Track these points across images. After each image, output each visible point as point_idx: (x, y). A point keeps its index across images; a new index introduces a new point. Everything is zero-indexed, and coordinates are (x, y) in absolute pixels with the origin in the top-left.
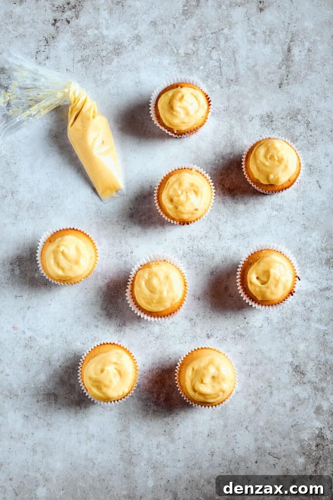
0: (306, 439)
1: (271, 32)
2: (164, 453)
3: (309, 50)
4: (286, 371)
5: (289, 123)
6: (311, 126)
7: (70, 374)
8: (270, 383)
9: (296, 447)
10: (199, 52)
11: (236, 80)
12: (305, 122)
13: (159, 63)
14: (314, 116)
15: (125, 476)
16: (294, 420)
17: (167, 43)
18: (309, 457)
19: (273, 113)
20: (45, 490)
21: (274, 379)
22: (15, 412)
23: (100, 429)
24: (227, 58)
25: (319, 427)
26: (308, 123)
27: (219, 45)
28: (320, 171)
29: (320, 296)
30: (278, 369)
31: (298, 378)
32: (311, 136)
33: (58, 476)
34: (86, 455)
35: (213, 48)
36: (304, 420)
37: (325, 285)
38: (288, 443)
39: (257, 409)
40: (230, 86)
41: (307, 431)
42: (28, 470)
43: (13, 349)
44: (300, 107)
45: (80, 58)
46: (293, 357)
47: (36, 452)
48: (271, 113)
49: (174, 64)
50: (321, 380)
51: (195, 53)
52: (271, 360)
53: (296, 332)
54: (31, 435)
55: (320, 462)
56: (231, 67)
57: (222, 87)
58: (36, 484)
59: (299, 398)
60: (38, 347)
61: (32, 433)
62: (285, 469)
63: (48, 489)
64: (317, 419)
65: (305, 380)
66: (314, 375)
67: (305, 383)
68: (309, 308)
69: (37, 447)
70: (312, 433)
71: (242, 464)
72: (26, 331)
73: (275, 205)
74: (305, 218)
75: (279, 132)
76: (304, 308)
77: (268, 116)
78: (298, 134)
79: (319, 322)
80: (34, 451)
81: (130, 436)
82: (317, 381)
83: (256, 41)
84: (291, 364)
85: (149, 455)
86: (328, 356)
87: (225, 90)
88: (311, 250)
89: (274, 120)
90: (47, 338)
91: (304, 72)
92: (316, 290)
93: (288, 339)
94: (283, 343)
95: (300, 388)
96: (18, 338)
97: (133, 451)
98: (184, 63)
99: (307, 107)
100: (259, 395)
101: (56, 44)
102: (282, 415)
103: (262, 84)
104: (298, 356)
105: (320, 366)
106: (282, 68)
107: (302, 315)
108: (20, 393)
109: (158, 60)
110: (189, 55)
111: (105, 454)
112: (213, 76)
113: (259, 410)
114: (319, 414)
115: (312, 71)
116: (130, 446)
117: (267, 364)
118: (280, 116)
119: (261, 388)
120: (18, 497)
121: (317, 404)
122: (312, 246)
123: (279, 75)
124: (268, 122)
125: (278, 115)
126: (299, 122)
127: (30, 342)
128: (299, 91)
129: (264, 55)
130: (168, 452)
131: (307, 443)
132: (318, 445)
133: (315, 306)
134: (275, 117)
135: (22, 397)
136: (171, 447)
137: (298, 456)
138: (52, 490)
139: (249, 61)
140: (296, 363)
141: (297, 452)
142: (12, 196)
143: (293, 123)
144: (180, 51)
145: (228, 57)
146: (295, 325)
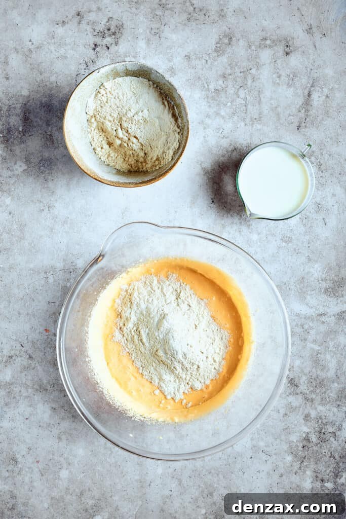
0: (295, 441)
3: (327, 96)
6: (323, 167)
9: (285, 447)
10: (227, 89)
11: (259, 120)
12: (317, 164)
13: (190, 96)
14: (326, 158)
15: (138, 464)
17: (199, 78)
18: (296, 456)
20: (67, 472)
25: (307, 431)
26: (321, 165)
27: (246, 84)
28: (327, 210)
29: (317, 320)
31: (292, 390)
32: (322, 177)
33: (79, 461)
35: (241, 87)
37: (321, 311)
38: (279, 444)
40: (253, 124)
41: (296, 434)
42: (53, 455)
46: (290, 371)
49: (204, 99)
50: (311, 392)
51: (224, 90)
55: (305, 461)
56: (255, 106)
57: (246, 125)
58: (60, 467)
59: (291, 406)
61: (58, 423)
62: (275, 465)
63: (70, 472)
64: (306, 425)
65: (298, 391)
66: (306, 388)
67: (297, 394)
68: (306, 330)
69: (62, 435)
70: (300, 436)
71: (239, 459)
73: (285, 237)
74: (310, 251)
76: (302, 330)
79: (314, 343)
82: (308, 392)
83: (281, 83)
86: (319, 372)
87: (249, 128)
88: (312, 279)
91: (320, 117)
92: (313, 314)
95: (294, 398)
98: (213, 98)
99: (321, 149)
102: (276, 420)
103: (282, 124)
104: (293, 371)
105: (312, 380)
106: (302, 111)
107: (300, 335)
108: (49, 388)
109: (189, 94)
110: (218, 91)
112: (239, 114)
114: (307, 420)
115: (328, 117)
120: (43, 477)
121: (306, 412)
122: (314, 276)
123: (298, 117)
128: (315, 134)
129: (286, 97)
131: (295, 444)
132: (304, 447)
133: (311, 328)
135: (50, 392)
137: (287, 454)
138: (73, 473)
139: (272, 102)
140: (292, 377)
141: (285, 452)
142: (49, 210)
144: (210, 87)
145: (254, 96)
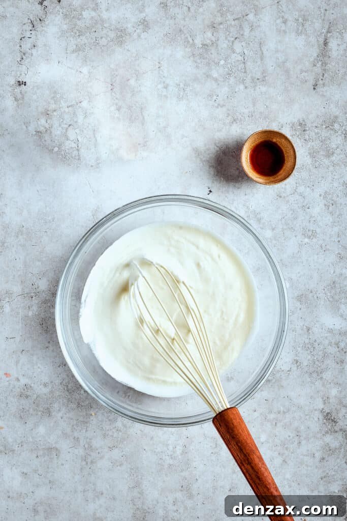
1: (305, 20)
2: (181, 510)
4: (316, 419)
5: (324, 133)
7: (73, 426)
8: (298, 432)
10: (219, 42)
11: (263, 80)
12: (342, 133)
13: (171, 55)
16: (324, 472)
17: (181, 31)
19: (306, 121)
21: (302, 428)
22: (12, 468)
23: (110, 486)
24: (253, 51)
27: (242, 35)
30: (307, 417)
31: (329, 427)
34: (95, 514)
35: (236, 38)
36: (335, 471)
39: (284, 461)
40: (255, 86)
41: (337, 482)
43: (6, 399)
44: (338, 113)
45: (75, 47)
46: (325, 403)
47: (37, 511)
48: (304, 121)
49: (189, 57)
52: (300, 407)
53: (327, 375)
54: (31, 493)
56: (257, 62)
57: (246, 88)
59: (329, 447)
60: (35, 396)
66: (346, 423)
67: (336, 432)
68: (342, 349)
69: (38, 506)
72: (21, 378)
73: (307, 230)
74: (340, 246)
75: (313, 144)
76: (337, 349)
77: (300, 124)
78: (334, 146)
80: (36, 511)
81: (143, 493)
83: (287, 31)
84: (322, 411)
85: (165, 512)
87: (250, 91)
89: (307, 129)
90: (45, 385)
91: (342, 71)
93: (318, 384)
94: (313, 388)
95: (332, 437)
96: (11, 386)
97: (146, 508)
98: (201, 56)
99: (346, 114)
100: (286, 446)
101: (45, 29)
102: (311, 466)
103: (293, 84)
104: (329, 403)
106: (318, 65)
107: (335, 357)
108: (16, 449)
109: (170, 52)
110: (207, 46)
111: (115, 513)
112: (236, 74)
113: (286, 462)
116: (143, 503)
117: (295, 412)
118: (314, 125)
119: (288, 438)
123: (314, 73)
124: (300, 131)
125: (312, 123)
126: (336, 132)
127: (26, 390)
128: (336, 94)
129: (297, 48)
130: (186, 508)
134: (309, 125)
135: (19, 453)
136: (189, 503)
139: (279, 55)
140: (328, 411)
143: (329, 133)
144: (196, 41)
145: (253, 49)
146: (327, 369)
